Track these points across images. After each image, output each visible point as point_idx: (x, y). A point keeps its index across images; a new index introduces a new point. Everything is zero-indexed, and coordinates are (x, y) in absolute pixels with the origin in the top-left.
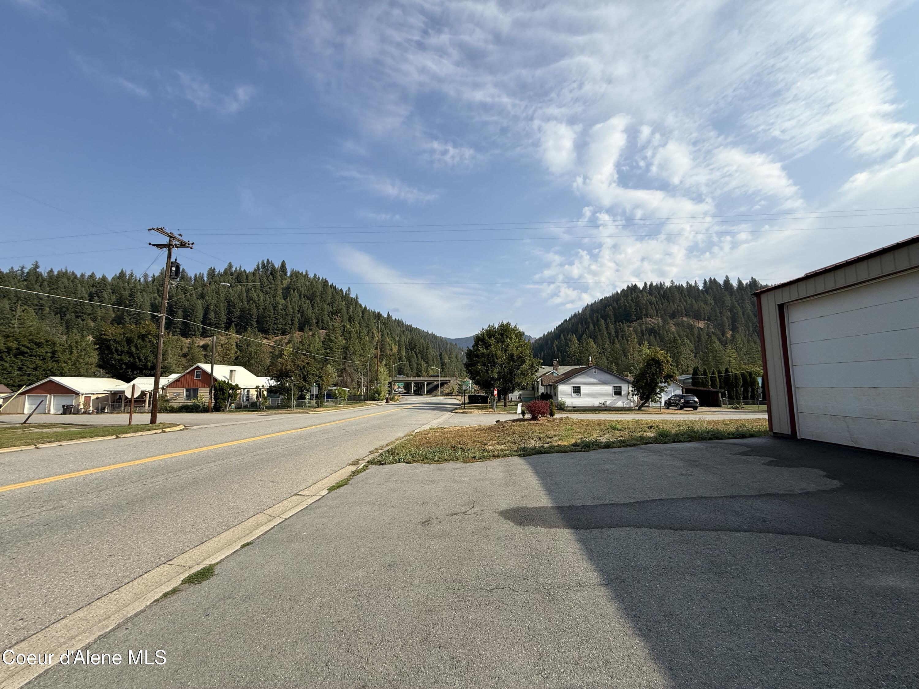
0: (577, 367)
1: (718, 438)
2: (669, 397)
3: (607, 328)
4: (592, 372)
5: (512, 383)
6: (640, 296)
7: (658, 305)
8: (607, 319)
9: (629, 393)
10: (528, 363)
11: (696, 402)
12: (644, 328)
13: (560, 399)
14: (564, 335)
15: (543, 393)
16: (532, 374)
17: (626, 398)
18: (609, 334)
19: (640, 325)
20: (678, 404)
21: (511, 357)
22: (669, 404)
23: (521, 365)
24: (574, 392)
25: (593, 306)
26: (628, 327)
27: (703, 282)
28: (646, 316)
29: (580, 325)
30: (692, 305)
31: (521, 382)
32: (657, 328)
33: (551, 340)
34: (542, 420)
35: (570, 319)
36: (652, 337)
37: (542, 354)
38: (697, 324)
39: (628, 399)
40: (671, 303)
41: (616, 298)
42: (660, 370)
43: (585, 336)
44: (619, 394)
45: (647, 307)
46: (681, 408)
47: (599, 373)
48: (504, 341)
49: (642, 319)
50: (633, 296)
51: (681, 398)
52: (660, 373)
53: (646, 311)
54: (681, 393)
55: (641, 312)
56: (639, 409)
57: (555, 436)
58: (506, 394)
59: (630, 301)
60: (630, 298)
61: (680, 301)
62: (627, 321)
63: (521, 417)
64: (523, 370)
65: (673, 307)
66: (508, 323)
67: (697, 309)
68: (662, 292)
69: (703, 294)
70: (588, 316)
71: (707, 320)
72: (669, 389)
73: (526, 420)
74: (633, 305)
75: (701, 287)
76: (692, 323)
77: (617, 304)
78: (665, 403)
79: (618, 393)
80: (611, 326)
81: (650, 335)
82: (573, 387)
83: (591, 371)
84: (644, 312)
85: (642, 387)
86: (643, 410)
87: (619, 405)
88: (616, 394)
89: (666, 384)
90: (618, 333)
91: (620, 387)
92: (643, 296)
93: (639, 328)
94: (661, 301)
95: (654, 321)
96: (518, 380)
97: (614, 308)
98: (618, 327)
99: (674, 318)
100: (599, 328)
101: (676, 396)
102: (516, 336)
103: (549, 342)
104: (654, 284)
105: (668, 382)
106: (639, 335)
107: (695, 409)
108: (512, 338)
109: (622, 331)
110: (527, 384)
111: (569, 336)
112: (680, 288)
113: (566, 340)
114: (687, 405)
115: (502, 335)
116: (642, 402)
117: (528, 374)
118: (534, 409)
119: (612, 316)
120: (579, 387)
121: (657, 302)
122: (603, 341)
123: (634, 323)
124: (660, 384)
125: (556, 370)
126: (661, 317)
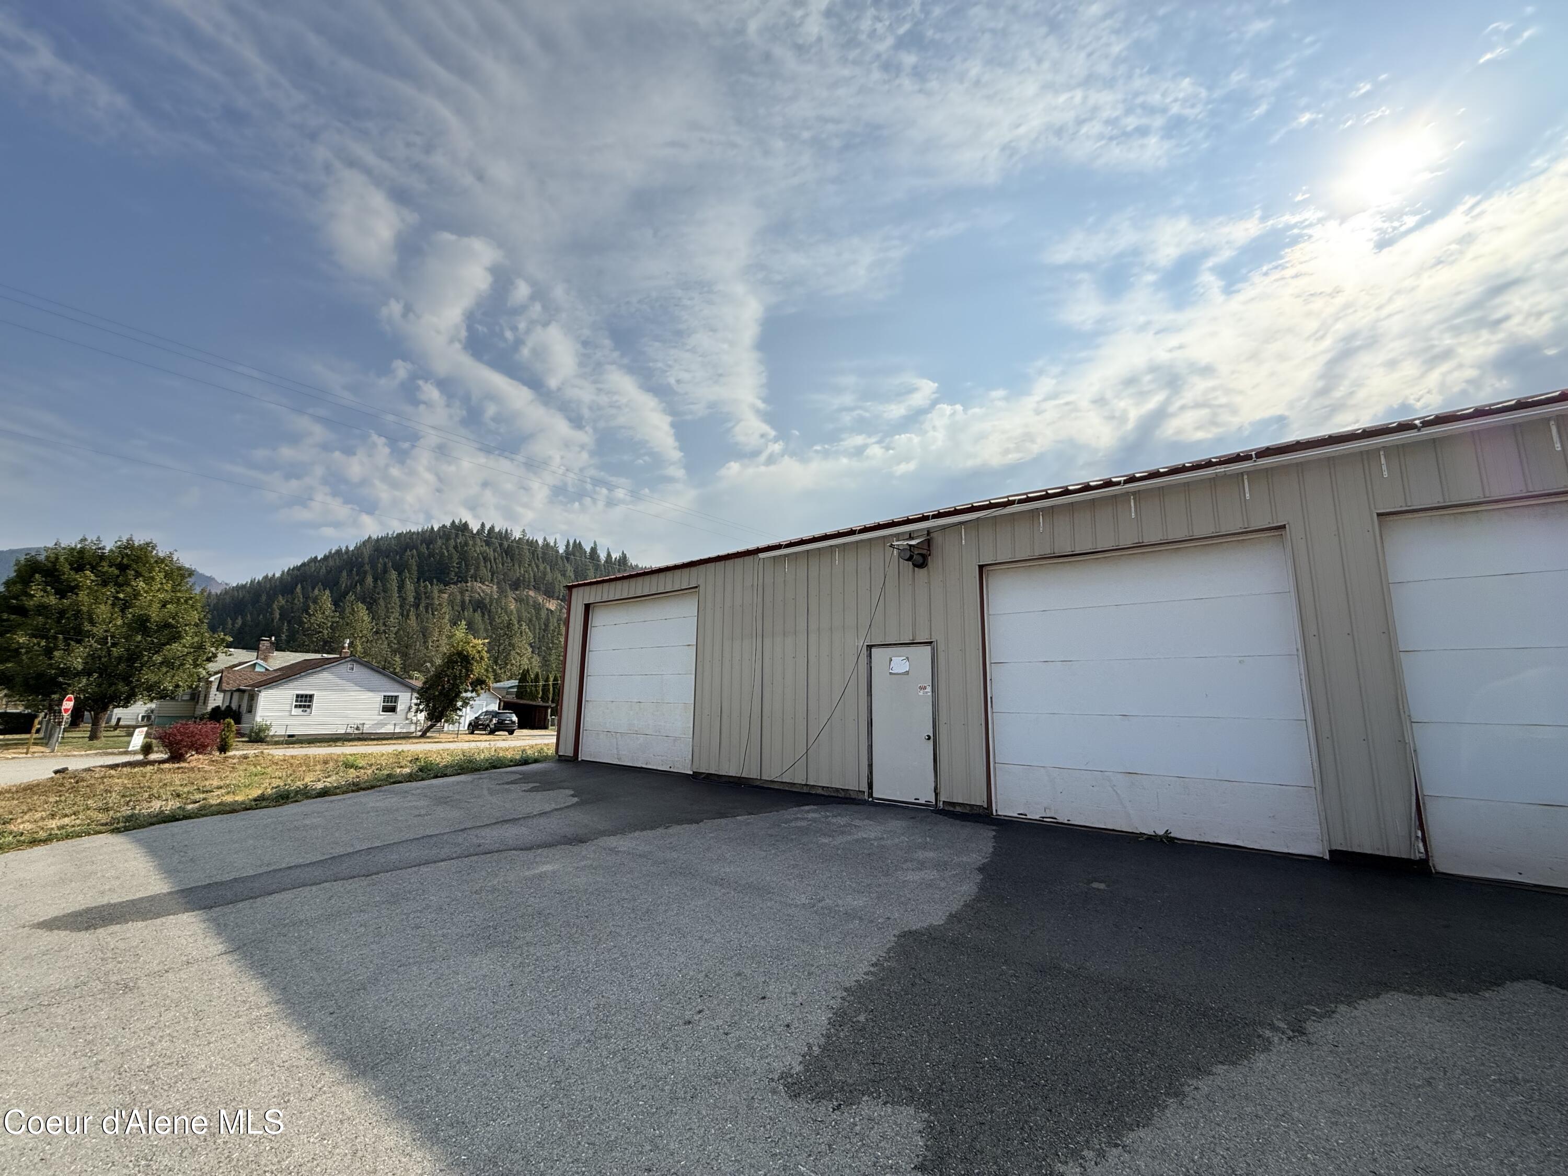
0: (318, 656)
1: (495, 767)
2: (477, 715)
3: (401, 587)
4: (344, 668)
5: (128, 683)
6: (471, 542)
7: (496, 564)
8: (403, 571)
9: (410, 708)
10: (187, 640)
11: (513, 722)
12: (467, 599)
13: (258, 719)
14: (303, 588)
15: (218, 707)
16: (196, 666)
17: (403, 716)
18: (403, 599)
19: (462, 593)
20: (488, 725)
21: (141, 624)
22: (475, 726)
23: (168, 643)
24: (296, 706)
25: (381, 543)
26: (441, 591)
27: (565, 543)
28: (475, 578)
29: (344, 573)
30: (545, 574)
31: (158, 683)
32: (488, 600)
33: (268, 594)
34: (195, 759)
35: (326, 558)
36: (478, 616)
37: (239, 621)
38: (548, 604)
39: (407, 719)
40: (517, 566)
41: (428, 538)
42: (467, 670)
43: (351, 597)
44: (393, 710)
45: (479, 564)
46: (492, 732)
47: (360, 672)
48: (127, 583)
49: (467, 582)
50: (459, 541)
51: (493, 717)
52: (468, 676)
53: (476, 571)
54: (497, 709)
55: (468, 570)
56: (423, 735)
57: (220, 788)
58: (105, 709)
59: (451, 549)
60: (452, 542)
61: (529, 565)
62: (440, 580)
63: (140, 757)
64: (170, 655)
65: (518, 572)
66: (148, 544)
67: (551, 581)
68: (506, 544)
69: (563, 560)
70: (367, 560)
71: (561, 600)
72: (477, 702)
73: (152, 763)
74: (456, 556)
75: (561, 550)
76: (541, 601)
77: (428, 548)
78: (470, 724)
79: (390, 707)
80: (410, 586)
81: (474, 611)
82: (298, 696)
83: (344, 666)
84: (472, 571)
85: (434, 698)
86: (429, 737)
87: (389, 729)
88: (386, 709)
89: (474, 694)
90: (420, 599)
91: (396, 697)
92: (474, 545)
93: (459, 597)
94: (502, 558)
95: (485, 589)
96: (148, 676)
97: (420, 555)
98: (422, 589)
99: (516, 589)
100: (384, 585)
101: (487, 713)
102: (168, 576)
103: (264, 598)
104: (497, 530)
105: (477, 691)
106: (456, 608)
107: (511, 732)
108: (153, 578)
109: (427, 598)
110: (177, 686)
111: (316, 592)
112: (532, 544)
113: (306, 597)
114: (503, 727)
115: (123, 568)
116: (429, 723)
117: (182, 664)
118: (179, 738)
119: (415, 568)
120: (311, 696)
121: (495, 559)
122: (387, 611)
123: (452, 586)
124: (464, 695)
125: (265, 659)
126: (498, 583)
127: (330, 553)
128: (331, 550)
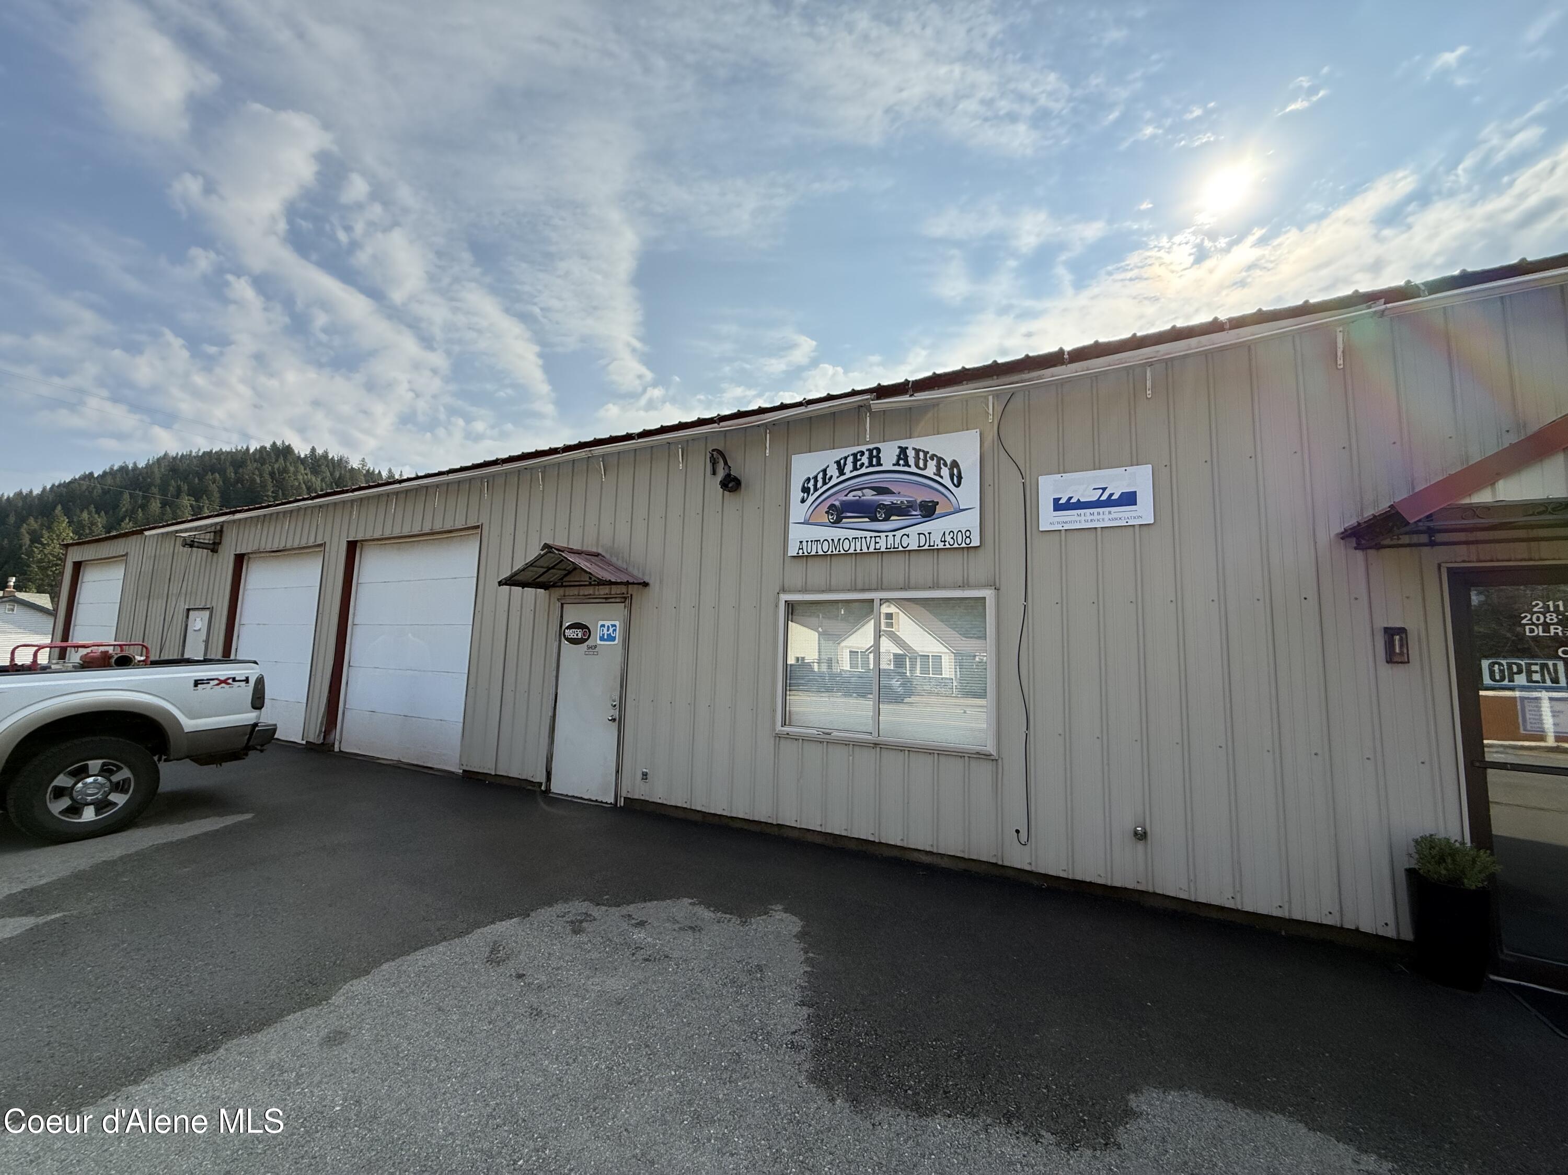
4: (3, 608)
47: (21, 612)
127: (111, 469)
128: (113, 465)
